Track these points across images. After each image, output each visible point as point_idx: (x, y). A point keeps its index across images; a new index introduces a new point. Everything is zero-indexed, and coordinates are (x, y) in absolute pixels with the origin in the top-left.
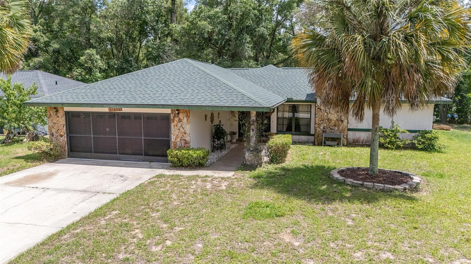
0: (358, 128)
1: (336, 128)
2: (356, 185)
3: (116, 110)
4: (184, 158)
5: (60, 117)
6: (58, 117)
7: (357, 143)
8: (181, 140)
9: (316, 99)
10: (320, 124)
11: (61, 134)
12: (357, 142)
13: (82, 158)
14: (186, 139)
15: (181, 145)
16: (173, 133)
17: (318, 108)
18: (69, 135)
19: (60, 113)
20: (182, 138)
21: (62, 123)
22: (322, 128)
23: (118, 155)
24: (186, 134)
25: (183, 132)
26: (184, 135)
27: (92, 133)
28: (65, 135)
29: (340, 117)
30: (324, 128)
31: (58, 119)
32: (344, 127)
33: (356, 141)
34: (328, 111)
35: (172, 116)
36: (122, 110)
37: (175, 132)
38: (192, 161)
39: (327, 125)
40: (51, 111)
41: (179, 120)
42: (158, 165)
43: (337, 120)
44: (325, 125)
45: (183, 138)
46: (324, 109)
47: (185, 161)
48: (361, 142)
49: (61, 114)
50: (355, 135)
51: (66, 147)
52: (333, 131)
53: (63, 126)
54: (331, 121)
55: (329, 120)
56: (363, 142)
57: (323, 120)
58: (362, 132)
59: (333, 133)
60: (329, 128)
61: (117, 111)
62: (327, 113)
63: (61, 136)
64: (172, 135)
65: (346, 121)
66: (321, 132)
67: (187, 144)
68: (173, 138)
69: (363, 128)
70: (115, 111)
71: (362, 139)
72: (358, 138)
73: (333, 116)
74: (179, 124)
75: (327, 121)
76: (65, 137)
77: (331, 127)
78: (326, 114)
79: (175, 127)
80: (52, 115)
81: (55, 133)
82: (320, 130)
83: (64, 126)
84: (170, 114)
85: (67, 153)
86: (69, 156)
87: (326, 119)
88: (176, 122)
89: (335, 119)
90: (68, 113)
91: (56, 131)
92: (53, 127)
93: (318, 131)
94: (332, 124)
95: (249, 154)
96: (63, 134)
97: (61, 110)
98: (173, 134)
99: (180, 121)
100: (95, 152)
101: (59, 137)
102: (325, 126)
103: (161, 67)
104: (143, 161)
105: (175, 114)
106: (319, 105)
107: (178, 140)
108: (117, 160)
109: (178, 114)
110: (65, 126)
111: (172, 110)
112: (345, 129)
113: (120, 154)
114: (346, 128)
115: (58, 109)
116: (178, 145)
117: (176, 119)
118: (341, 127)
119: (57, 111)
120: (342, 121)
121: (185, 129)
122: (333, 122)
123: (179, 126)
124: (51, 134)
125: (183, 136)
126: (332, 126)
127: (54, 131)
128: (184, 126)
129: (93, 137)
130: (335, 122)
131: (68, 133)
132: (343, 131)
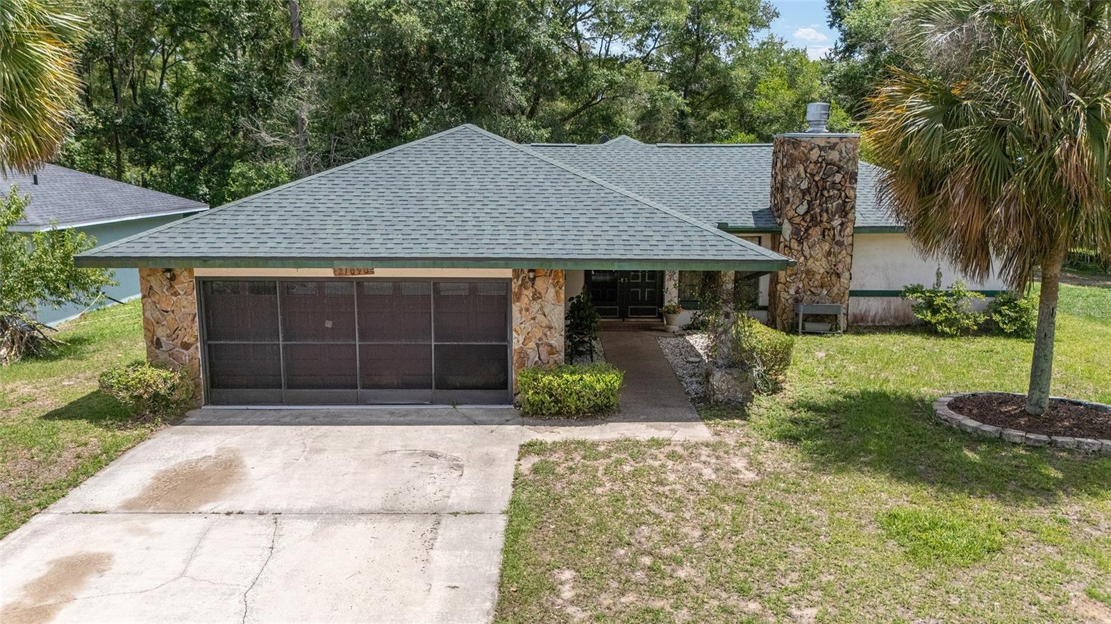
0: (864, 289)
1: (825, 292)
2: (1037, 444)
3: (356, 272)
4: (571, 394)
5: (182, 293)
6: (176, 294)
7: (861, 324)
8: (538, 345)
9: (781, 224)
10: (788, 284)
11: (186, 339)
12: (862, 320)
13: (248, 404)
14: (552, 342)
15: (537, 359)
16: (518, 328)
17: (786, 246)
18: (209, 342)
19: (183, 283)
20: (540, 339)
21: (187, 310)
22: (792, 292)
23: (359, 390)
24: (553, 331)
25: (544, 325)
26: (548, 333)
27: (281, 336)
28: (199, 344)
29: (835, 265)
30: (797, 292)
31: (175, 298)
32: (842, 288)
33: (859, 318)
34: (807, 253)
35: (515, 286)
36: (373, 273)
37: (523, 326)
38: (589, 399)
39: (804, 286)
40: (152, 278)
41: (534, 294)
42: (481, 411)
43: (828, 273)
44: (801, 286)
45: (545, 340)
46: (800, 249)
47: (572, 403)
48: (870, 319)
49: (185, 283)
50: (859, 304)
51: (201, 377)
52: (817, 298)
53: (190, 318)
54: (813, 275)
55: (809, 273)
56: (873, 321)
57: (796, 274)
58: (872, 298)
59: (818, 303)
60: (809, 293)
61: (359, 274)
62: (805, 257)
63: (186, 346)
64: (514, 333)
65: (847, 275)
66: (790, 301)
67: (553, 354)
68: (517, 341)
69: (875, 289)
70: (353, 274)
71: (872, 313)
72: (865, 313)
73: (818, 264)
74: (536, 306)
75: (804, 275)
76: (197, 348)
77: (812, 289)
78: (802, 259)
79: (524, 312)
80: (156, 288)
81: (163, 339)
82: (788, 297)
83: (193, 320)
84: (511, 280)
85: (203, 393)
86: (211, 401)
87: (802, 272)
88: (525, 300)
89: (822, 271)
90: (204, 283)
91: (168, 332)
92: (157, 323)
93: (783, 300)
94: (816, 283)
95: (722, 376)
96: (192, 340)
97: (186, 273)
98: (516, 331)
99: (537, 296)
100: (290, 386)
101: (177, 349)
102: (799, 288)
103: (419, 148)
104: (432, 403)
105: (523, 280)
106: (788, 238)
107: (532, 345)
108: (357, 403)
109: (533, 280)
110: (197, 319)
111: (514, 271)
112: (844, 293)
113: (363, 388)
114: (847, 292)
115: (177, 271)
116: (531, 357)
117: (525, 292)
118: (835, 290)
119: (173, 278)
120: (838, 276)
121: (549, 318)
122: (818, 277)
123: (535, 310)
124: (152, 342)
125: (546, 335)
126: (816, 287)
127: (161, 333)
128: (546, 311)
129: (285, 347)
130: (821, 278)
131: (205, 338)
132: (840, 297)
